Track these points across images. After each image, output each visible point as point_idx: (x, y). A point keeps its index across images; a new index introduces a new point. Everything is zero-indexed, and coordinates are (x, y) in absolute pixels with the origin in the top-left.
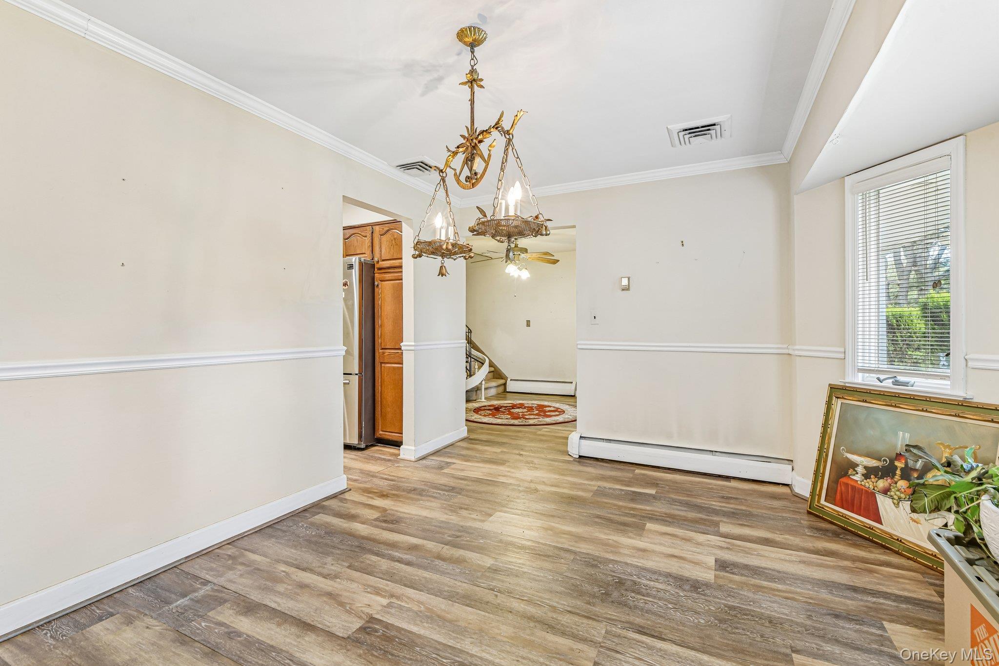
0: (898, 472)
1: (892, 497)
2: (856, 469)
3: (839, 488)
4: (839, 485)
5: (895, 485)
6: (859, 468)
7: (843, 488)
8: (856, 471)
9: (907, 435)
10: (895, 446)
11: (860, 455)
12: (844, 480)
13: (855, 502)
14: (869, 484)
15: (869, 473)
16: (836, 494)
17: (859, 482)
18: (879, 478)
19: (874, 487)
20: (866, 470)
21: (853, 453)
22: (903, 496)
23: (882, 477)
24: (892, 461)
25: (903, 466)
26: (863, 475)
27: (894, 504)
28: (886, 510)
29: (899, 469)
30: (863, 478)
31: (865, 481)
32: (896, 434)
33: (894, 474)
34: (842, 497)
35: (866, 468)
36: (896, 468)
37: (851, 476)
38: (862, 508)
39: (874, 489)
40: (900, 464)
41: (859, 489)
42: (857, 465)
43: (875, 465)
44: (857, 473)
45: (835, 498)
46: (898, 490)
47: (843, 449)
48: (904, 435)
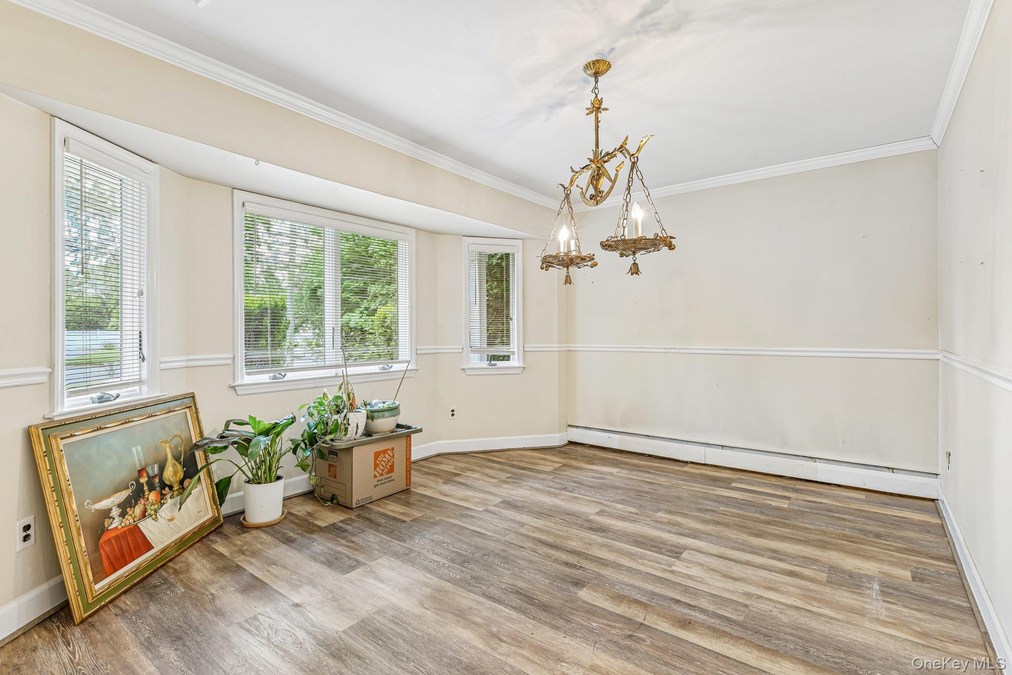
0: (146, 488)
1: (150, 515)
2: (111, 515)
3: (103, 553)
4: (101, 550)
5: (148, 502)
6: (113, 511)
7: (107, 549)
8: (111, 517)
9: (139, 448)
10: (135, 464)
11: (108, 497)
12: (104, 538)
13: (124, 550)
14: (129, 520)
15: (125, 507)
16: (102, 563)
17: (120, 527)
18: (134, 507)
19: (134, 519)
20: (120, 508)
21: (100, 499)
22: (156, 506)
23: (136, 504)
24: (137, 481)
25: (146, 479)
26: (120, 516)
27: (154, 519)
28: (151, 532)
29: (145, 484)
30: (121, 518)
31: (124, 520)
32: (131, 452)
33: (144, 492)
34: (110, 559)
35: (119, 506)
36: (142, 484)
37: (109, 528)
38: (133, 550)
39: (134, 521)
40: (143, 480)
41: (122, 534)
42: (110, 510)
43: (126, 496)
44: (114, 518)
45: (104, 569)
46: (152, 505)
47: (88, 503)
48: (136, 448)
